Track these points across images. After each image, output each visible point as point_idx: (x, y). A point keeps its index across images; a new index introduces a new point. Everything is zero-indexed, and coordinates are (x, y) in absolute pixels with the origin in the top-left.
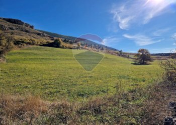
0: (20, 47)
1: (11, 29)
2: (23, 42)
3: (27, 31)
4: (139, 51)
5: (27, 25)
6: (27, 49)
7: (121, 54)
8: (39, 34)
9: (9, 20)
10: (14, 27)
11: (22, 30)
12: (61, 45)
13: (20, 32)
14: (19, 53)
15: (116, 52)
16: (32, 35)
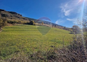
0: (13, 25)
1: (11, 16)
2: (15, 22)
3: (18, 17)
4: (73, 27)
5: (19, 15)
6: (16, 26)
7: (65, 28)
8: (24, 19)
9: (11, 12)
10: (13, 16)
11: (16, 17)
12: (34, 24)
13: (15, 18)
14: (12, 28)
15: (63, 27)
16: (21, 19)
